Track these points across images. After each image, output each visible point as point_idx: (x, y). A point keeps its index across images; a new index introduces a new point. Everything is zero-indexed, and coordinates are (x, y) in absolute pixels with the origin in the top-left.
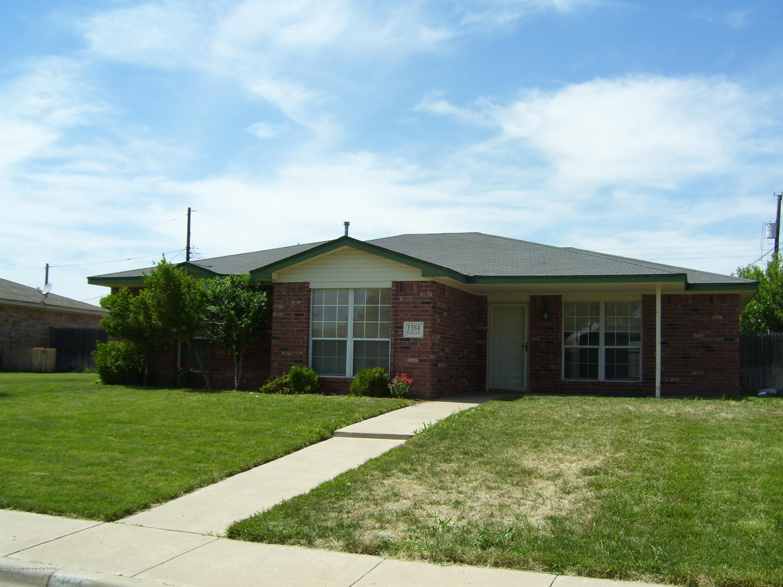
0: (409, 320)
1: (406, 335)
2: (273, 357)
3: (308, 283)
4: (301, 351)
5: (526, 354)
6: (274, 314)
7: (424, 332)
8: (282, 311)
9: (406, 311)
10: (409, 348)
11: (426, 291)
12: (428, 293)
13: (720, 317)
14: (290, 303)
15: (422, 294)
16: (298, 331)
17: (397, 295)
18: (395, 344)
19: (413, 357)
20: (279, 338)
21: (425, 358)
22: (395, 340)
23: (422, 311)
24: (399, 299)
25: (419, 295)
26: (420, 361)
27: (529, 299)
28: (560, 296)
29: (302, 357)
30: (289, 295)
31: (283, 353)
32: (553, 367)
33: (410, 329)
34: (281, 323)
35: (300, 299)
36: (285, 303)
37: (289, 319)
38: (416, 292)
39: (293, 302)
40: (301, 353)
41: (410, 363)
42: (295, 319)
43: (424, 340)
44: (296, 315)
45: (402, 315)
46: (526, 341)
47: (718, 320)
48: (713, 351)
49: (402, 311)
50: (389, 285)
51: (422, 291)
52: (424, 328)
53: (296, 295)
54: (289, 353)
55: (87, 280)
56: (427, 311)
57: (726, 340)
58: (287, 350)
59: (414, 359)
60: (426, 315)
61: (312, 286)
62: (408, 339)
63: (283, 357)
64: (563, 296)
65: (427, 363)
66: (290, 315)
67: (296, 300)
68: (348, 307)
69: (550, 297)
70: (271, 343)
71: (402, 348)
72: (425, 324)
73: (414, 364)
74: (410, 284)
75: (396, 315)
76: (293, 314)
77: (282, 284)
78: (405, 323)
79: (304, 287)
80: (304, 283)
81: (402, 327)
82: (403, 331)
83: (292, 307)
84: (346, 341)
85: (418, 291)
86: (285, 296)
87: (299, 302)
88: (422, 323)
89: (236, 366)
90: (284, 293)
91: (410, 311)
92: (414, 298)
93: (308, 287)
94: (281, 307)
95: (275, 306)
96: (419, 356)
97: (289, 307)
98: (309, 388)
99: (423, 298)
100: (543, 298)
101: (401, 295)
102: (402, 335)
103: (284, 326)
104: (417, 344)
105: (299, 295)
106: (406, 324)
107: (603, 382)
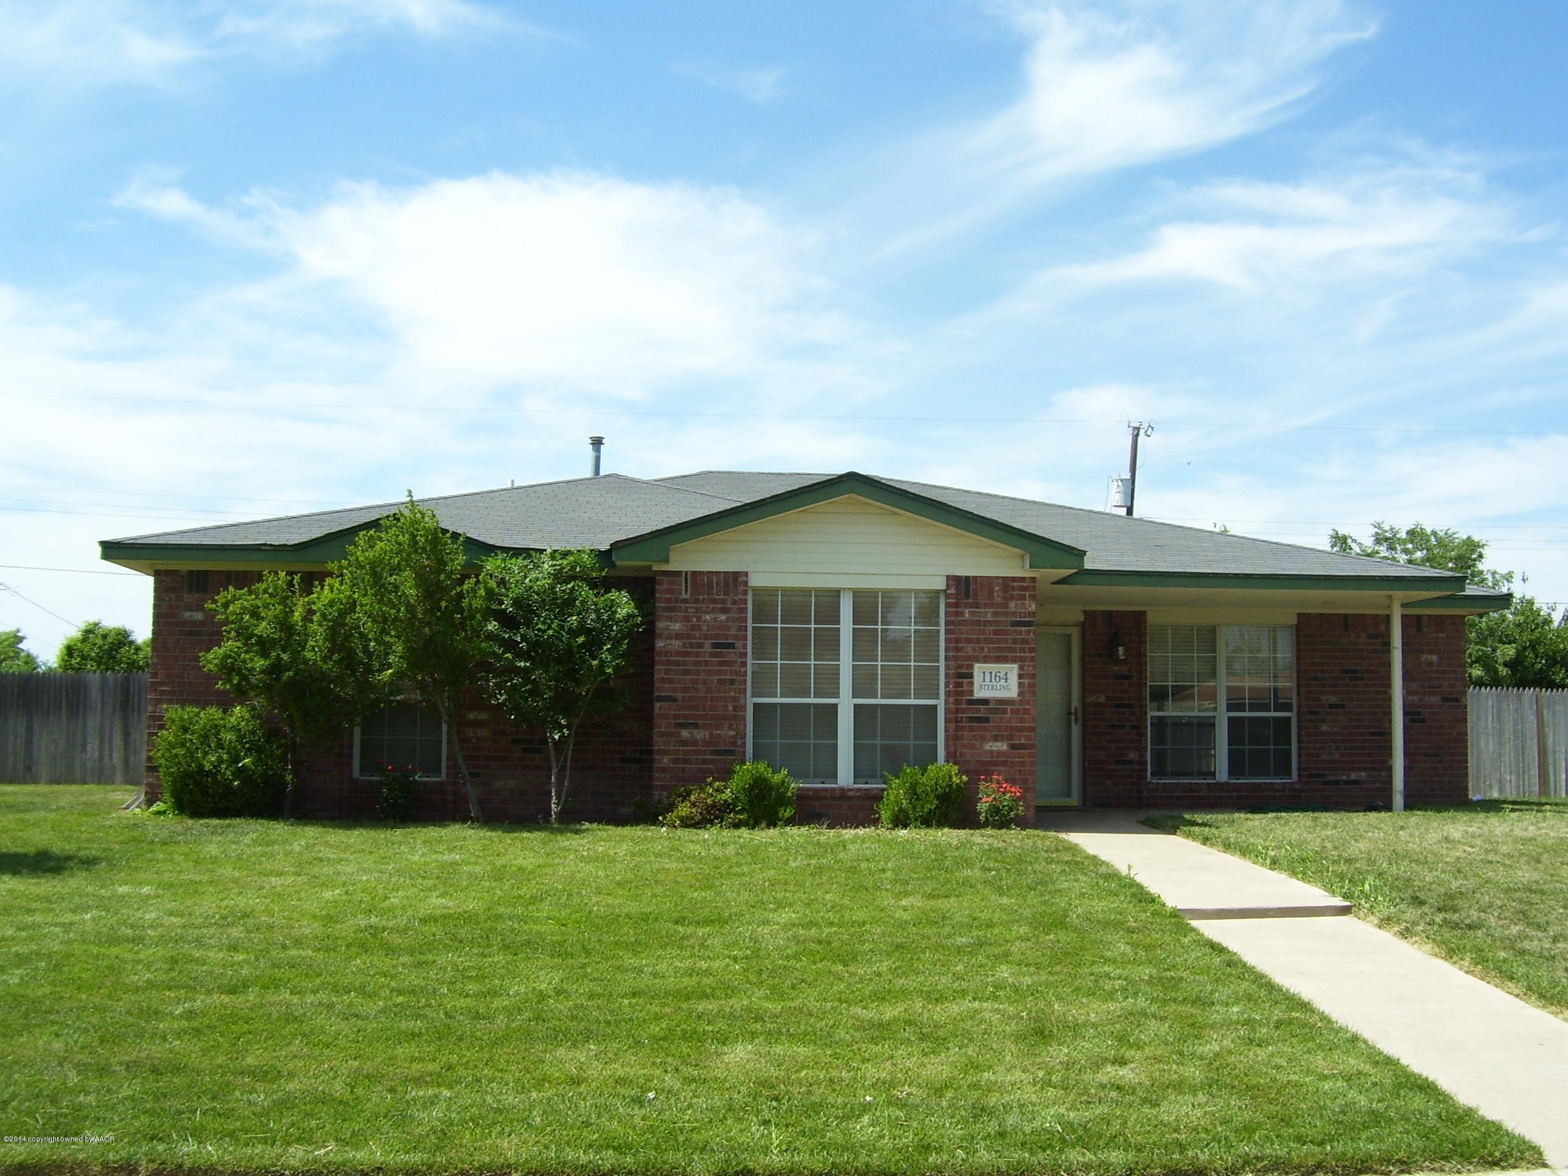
0: (986, 660)
1: (979, 693)
2: (659, 743)
3: (746, 574)
4: (730, 728)
5: (1076, 730)
6: (660, 644)
7: (1020, 685)
8: (678, 636)
9: (978, 641)
10: (986, 720)
11: (1022, 598)
12: (1027, 602)
13: (1434, 658)
14: (699, 619)
15: (1012, 605)
16: (720, 681)
17: (957, 605)
18: (957, 711)
19: (996, 739)
20: (673, 699)
21: (1023, 741)
22: (957, 702)
23: (1015, 641)
24: (962, 614)
25: (1006, 606)
26: (1013, 747)
27: (1081, 618)
28: (1143, 614)
29: (734, 744)
30: (697, 601)
31: (685, 733)
32: (1132, 755)
33: (987, 679)
34: (678, 663)
35: (724, 611)
36: (687, 619)
37: (697, 655)
38: (999, 600)
39: (708, 617)
40: (732, 733)
41: (991, 752)
42: (712, 655)
43: (1021, 702)
44: (715, 646)
45: (969, 649)
46: (1075, 703)
47: (1430, 664)
48: (1423, 721)
49: (969, 641)
50: (940, 584)
51: (1012, 598)
52: (1020, 676)
53: (714, 601)
54: (700, 735)
55: (99, 549)
56: (1025, 641)
57: (1445, 700)
58: (696, 726)
59: (998, 744)
60: (1023, 650)
61: (755, 581)
62: (985, 702)
63: (685, 743)
64: (1148, 614)
65: (1027, 751)
66: (701, 645)
67: (713, 611)
68: (838, 630)
69: (1123, 614)
70: (653, 709)
71: (971, 719)
72: (1021, 668)
73: (1000, 753)
74: (987, 583)
75: (957, 649)
76: (708, 643)
77: (678, 574)
78: (977, 666)
79: (735, 580)
80: (736, 574)
81: (971, 676)
82: (972, 684)
83: (705, 628)
84: (835, 706)
85: (1004, 598)
86: (685, 601)
87: (723, 617)
88: (1015, 666)
89: (554, 765)
90: (684, 596)
91: (988, 641)
92: (995, 614)
93: (746, 583)
94: (677, 627)
95: (661, 625)
96: (1010, 738)
97: (697, 628)
98: (788, 812)
99: (1014, 614)
100: (1109, 616)
101: (966, 606)
102: (971, 693)
103: (686, 672)
104: (1005, 711)
105: (724, 601)
106: (978, 668)
107: (1226, 783)
